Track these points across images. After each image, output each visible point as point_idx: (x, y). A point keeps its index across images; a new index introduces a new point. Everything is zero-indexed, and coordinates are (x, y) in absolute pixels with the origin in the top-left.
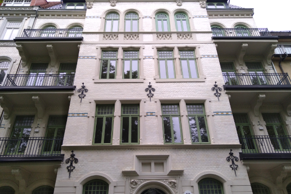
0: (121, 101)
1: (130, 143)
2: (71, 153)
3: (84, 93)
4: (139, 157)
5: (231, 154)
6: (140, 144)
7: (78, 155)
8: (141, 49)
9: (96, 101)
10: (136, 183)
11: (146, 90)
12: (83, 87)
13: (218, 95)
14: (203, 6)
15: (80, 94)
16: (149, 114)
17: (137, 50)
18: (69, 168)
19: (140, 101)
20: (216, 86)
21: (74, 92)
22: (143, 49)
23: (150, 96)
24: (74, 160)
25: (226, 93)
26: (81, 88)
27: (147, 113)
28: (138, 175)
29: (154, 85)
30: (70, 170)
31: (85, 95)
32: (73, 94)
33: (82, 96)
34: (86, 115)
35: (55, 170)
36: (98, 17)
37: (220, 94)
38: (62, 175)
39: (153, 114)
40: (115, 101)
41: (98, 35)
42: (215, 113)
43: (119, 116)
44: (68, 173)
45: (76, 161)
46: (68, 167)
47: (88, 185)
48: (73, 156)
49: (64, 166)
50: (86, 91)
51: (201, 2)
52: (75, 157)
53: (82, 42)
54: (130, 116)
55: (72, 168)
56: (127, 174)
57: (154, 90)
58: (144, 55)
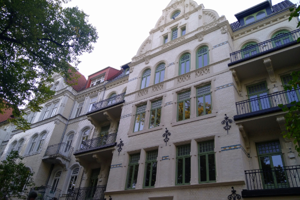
0: (145, 149)
1: (149, 187)
2: (110, 198)
3: (122, 147)
5: (234, 192)
6: (155, 187)
7: (114, 199)
8: (164, 98)
9: (128, 152)
11: (164, 135)
12: (121, 142)
13: (227, 128)
14: (224, 31)
15: (119, 148)
16: (164, 158)
17: (161, 99)
19: (158, 147)
20: (226, 118)
21: (115, 147)
23: (166, 141)
25: (236, 124)
26: (120, 143)
29: (170, 130)
31: (122, 149)
32: (114, 149)
33: (120, 151)
34: (120, 165)
36: (136, 78)
37: (230, 126)
39: (167, 158)
40: (140, 150)
41: (134, 95)
42: (223, 149)
43: (142, 163)
50: (123, 145)
51: (222, 28)
53: (123, 104)
54: (152, 162)
57: (170, 134)
58: (166, 102)
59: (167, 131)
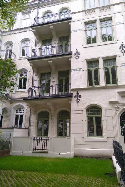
0: (103, 58)
1: (112, 85)
2: (77, 92)
3: (78, 55)
4: (119, 93)
6: (119, 85)
7: (81, 93)
8: (113, 18)
9: (86, 60)
10: (119, 108)
11: (120, 48)
12: (77, 52)
17: (110, 19)
18: (77, 101)
19: (116, 56)
21: (72, 56)
22: (115, 17)
23: (123, 52)
24: (78, 96)
27: (122, 64)
28: (119, 103)
30: (78, 102)
31: (79, 57)
32: (71, 57)
33: (77, 58)
34: (81, 69)
35: (70, 102)
38: (74, 105)
40: (99, 58)
43: (103, 68)
44: (77, 103)
45: (80, 96)
47: (89, 109)
48: (78, 94)
49: (74, 99)
50: (79, 54)
54: (110, 67)
55: (79, 101)
56: (112, 103)
58: (116, 22)
59: (122, 45)
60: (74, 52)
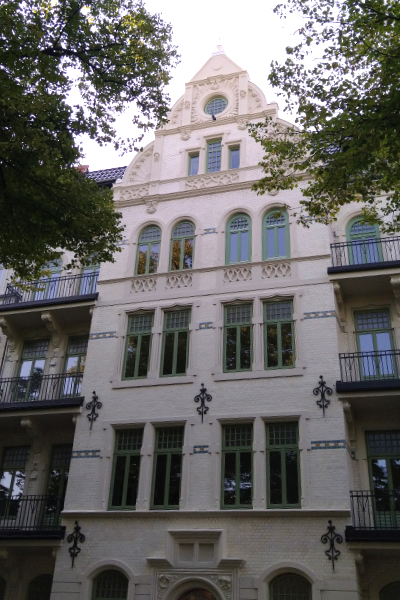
0: (153, 424)
1: (166, 506)
2: (75, 525)
3: (97, 411)
4: (173, 534)
5: (331, 529)
6: (180, 510)
7: (87, 529)
9: (114, 426)
10: (168, 581)
11: (197, 399)
12: (95, 398)
13: (323, 405)
15: (90, 412)
16: (198, 449)
17: (187, 308)
18: (72, 551)
19: (184, 422)
20: (322, 384)
21: (81, 410)
22: (198, 307)
23: (203, 411)
24: (78, 537)
25: (340, 399)
26: (91, 400)
27: (195, 447)
28: (170, 567)
29: (211, 389)
30: (74, 553)
31: (97, 415)
32: (79, 414)
33: (92, 418)
34: (97, 454)
36: (123, 243)
37: (329, 402)
38: (62, 562)
39: (205, 449)
40: (143, 424)
41: (122, 285)
42: (314, 445)
43: (149, 456)
44: (71, 559)
45: (82, 538)
46: (70, 549)
47: (101, 578)
48: (77, 529)
49: (65, 546)
50: (99, 405)
52: (81, 531)
53: (95, 303)
54: (169, 452)
55: (77, 551)
56: (153, 564)
57: (209, 398)
58: (199, 321)
59: (203, 391)
60: (88, 399)
